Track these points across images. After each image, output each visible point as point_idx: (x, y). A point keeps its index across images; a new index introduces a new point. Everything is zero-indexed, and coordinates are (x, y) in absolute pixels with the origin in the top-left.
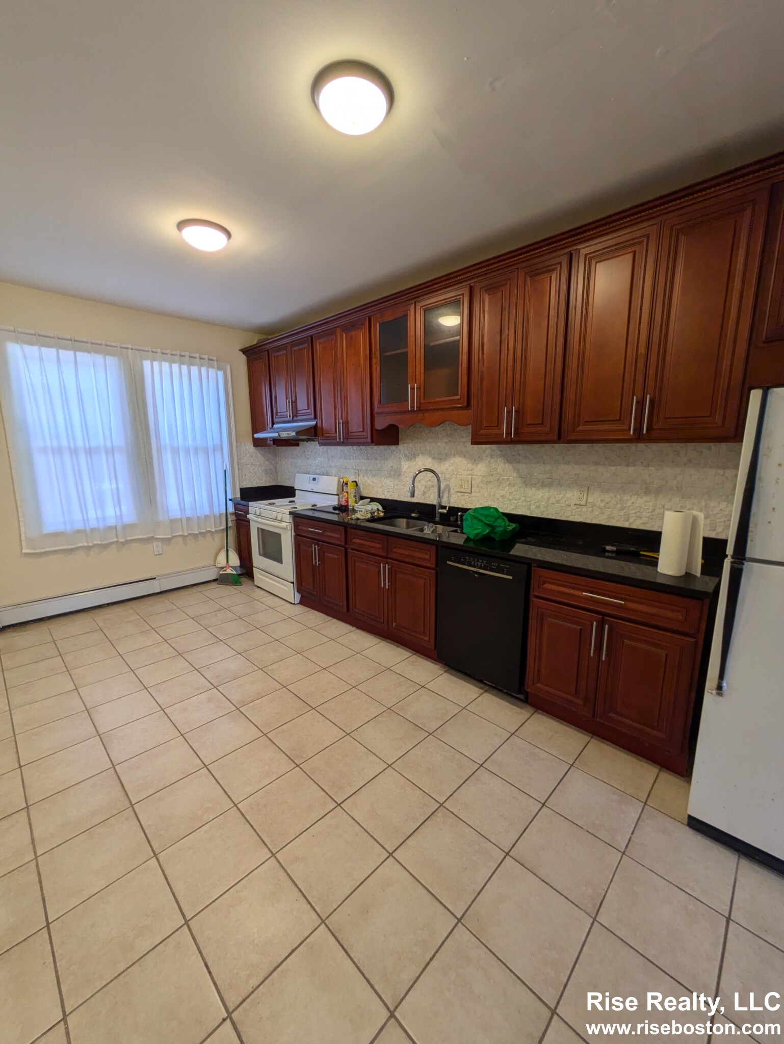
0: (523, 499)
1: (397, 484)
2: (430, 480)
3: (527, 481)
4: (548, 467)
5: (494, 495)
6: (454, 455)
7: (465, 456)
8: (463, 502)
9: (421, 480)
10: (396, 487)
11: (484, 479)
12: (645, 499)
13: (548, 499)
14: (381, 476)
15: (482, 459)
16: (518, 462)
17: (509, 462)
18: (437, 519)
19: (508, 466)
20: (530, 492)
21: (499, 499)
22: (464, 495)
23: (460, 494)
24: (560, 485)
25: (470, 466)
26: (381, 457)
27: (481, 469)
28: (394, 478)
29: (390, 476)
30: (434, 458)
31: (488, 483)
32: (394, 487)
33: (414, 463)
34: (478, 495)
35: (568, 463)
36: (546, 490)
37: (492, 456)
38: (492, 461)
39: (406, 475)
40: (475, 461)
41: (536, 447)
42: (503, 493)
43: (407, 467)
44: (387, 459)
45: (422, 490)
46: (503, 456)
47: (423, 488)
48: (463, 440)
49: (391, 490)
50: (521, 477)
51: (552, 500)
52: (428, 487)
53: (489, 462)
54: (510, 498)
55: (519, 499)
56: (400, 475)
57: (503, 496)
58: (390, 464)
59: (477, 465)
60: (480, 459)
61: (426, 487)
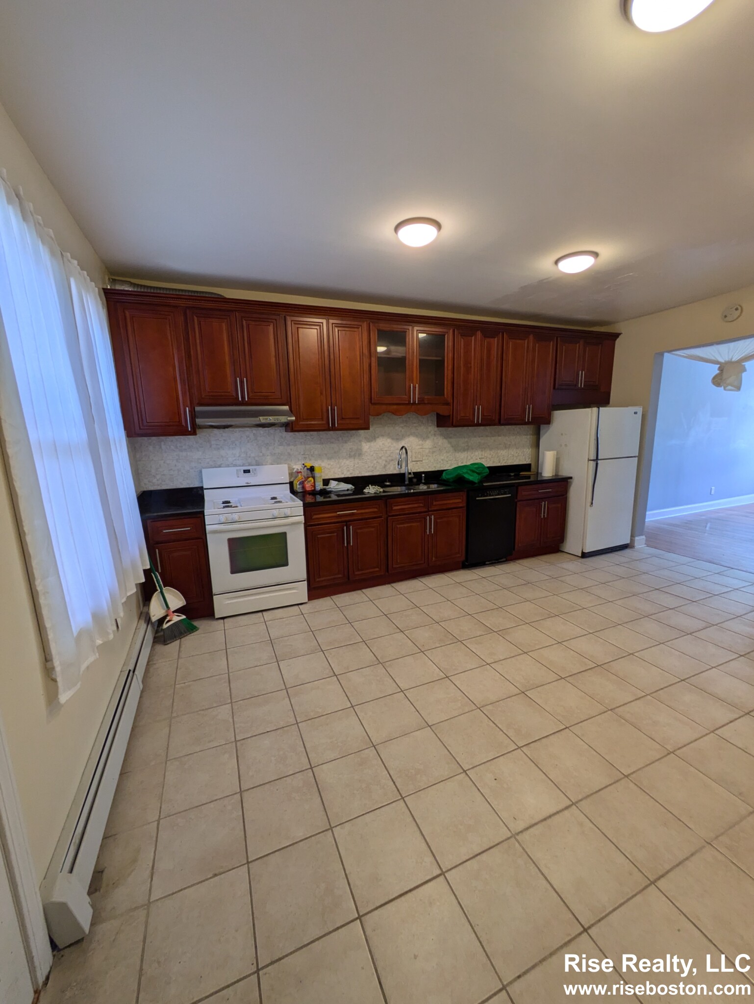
0: (454, 459)
1: (358, 463)
2: (390, 456)
3: (456, 449)
4: (466, 440)
5: (437, 460)
6: (409, 435)
7: (417, 436)
8: (417, 468)
9: (382, 456)
10: (356, 466)
11: (430, 450)
12: (505, 451)
13: (467, 457)
14: (339, 458)
15: (429, 437)
16: (451, 438)
17: (445, 438)
18: (407, 482)
19: (445, 440)
20: (458, 455)
21: (440, 462)
22: (417, 463)
23: (414, 463)
24: (472, 449)
25: (420, 442)
26: (339, 440)
27: (428, 444)
28: (354, 458)
29: (350, 457)
30: (393, 439)
31: (433, 452)
32: (354, 466)
33: (375, 444)
34: (427, 461)
35: (475, 437)
36: (466, 452)
37: (435, 435)
38: (435, 438)
39: (366, 454)
40: (424, 439)
41: (459, 429)
42: (443, 458)
43: (367, 447)
44: (346, 442)
45: (383, 465)
46: (441, 435)
47: (384, 462)
48: (415, 425)
49: (352, 469)
50: (452, 447)
51: (469, 458)
52: (388, 461)
53: (433, 439)
54: (447, 460)
55: (452, 460)
56: (360, 455)
57: (442, 460)
58: (349, 446)
59: (425, 441)
60: (428, 437)
61: (386, 461)
